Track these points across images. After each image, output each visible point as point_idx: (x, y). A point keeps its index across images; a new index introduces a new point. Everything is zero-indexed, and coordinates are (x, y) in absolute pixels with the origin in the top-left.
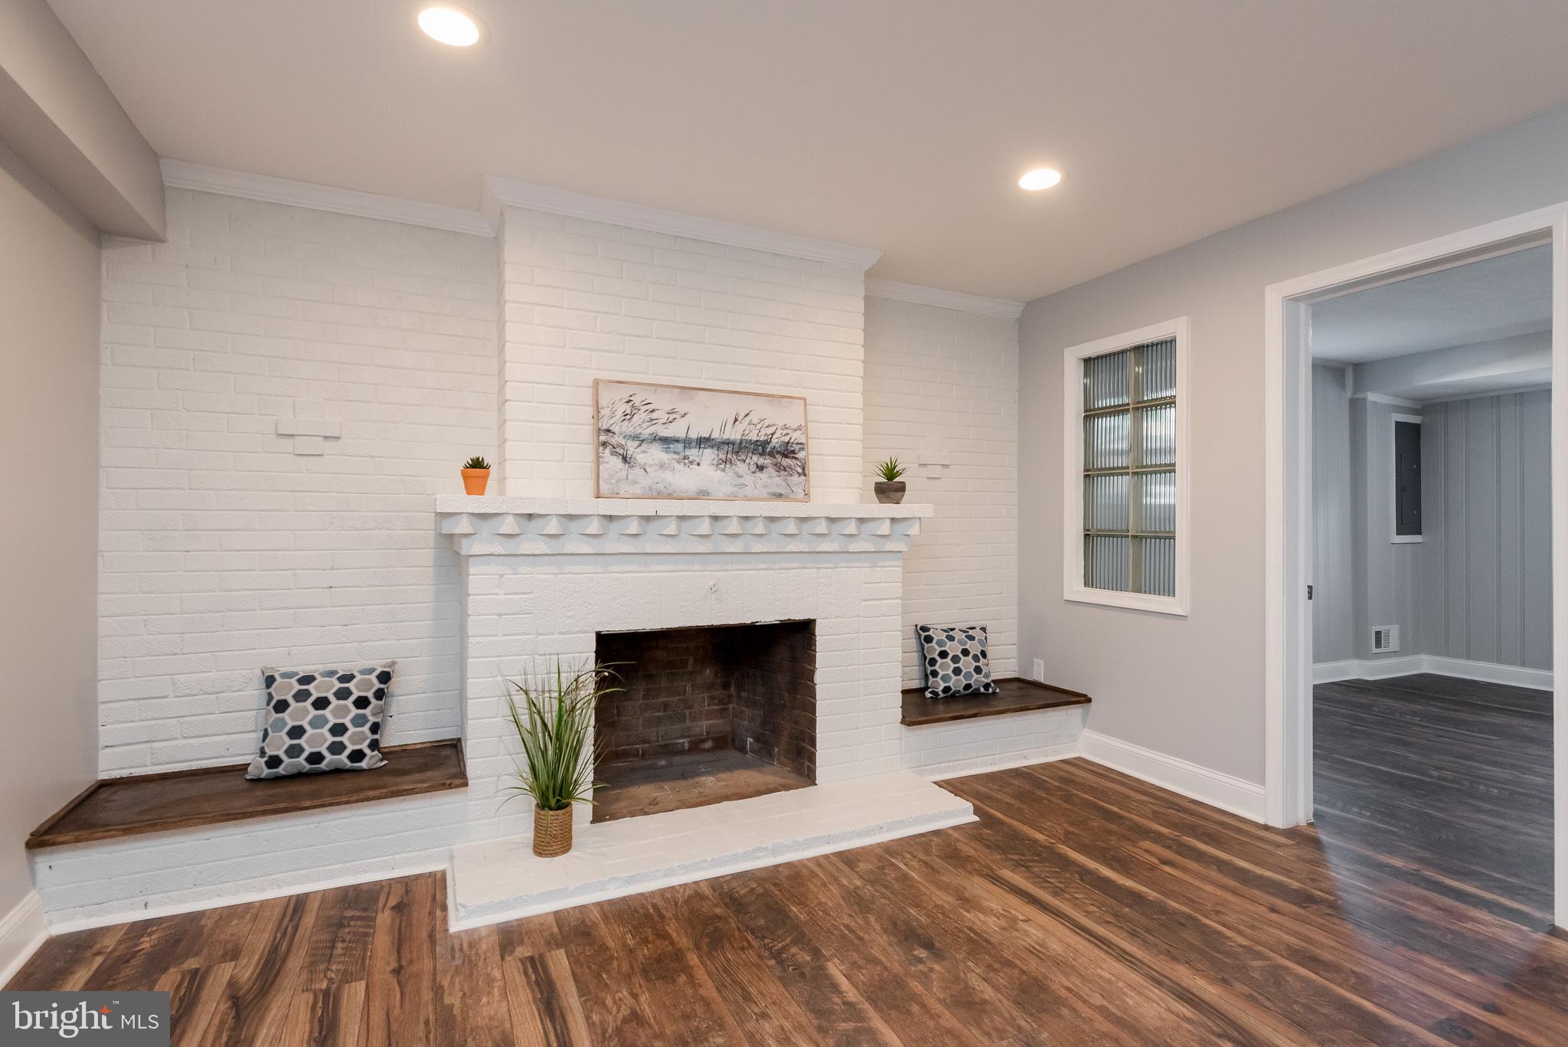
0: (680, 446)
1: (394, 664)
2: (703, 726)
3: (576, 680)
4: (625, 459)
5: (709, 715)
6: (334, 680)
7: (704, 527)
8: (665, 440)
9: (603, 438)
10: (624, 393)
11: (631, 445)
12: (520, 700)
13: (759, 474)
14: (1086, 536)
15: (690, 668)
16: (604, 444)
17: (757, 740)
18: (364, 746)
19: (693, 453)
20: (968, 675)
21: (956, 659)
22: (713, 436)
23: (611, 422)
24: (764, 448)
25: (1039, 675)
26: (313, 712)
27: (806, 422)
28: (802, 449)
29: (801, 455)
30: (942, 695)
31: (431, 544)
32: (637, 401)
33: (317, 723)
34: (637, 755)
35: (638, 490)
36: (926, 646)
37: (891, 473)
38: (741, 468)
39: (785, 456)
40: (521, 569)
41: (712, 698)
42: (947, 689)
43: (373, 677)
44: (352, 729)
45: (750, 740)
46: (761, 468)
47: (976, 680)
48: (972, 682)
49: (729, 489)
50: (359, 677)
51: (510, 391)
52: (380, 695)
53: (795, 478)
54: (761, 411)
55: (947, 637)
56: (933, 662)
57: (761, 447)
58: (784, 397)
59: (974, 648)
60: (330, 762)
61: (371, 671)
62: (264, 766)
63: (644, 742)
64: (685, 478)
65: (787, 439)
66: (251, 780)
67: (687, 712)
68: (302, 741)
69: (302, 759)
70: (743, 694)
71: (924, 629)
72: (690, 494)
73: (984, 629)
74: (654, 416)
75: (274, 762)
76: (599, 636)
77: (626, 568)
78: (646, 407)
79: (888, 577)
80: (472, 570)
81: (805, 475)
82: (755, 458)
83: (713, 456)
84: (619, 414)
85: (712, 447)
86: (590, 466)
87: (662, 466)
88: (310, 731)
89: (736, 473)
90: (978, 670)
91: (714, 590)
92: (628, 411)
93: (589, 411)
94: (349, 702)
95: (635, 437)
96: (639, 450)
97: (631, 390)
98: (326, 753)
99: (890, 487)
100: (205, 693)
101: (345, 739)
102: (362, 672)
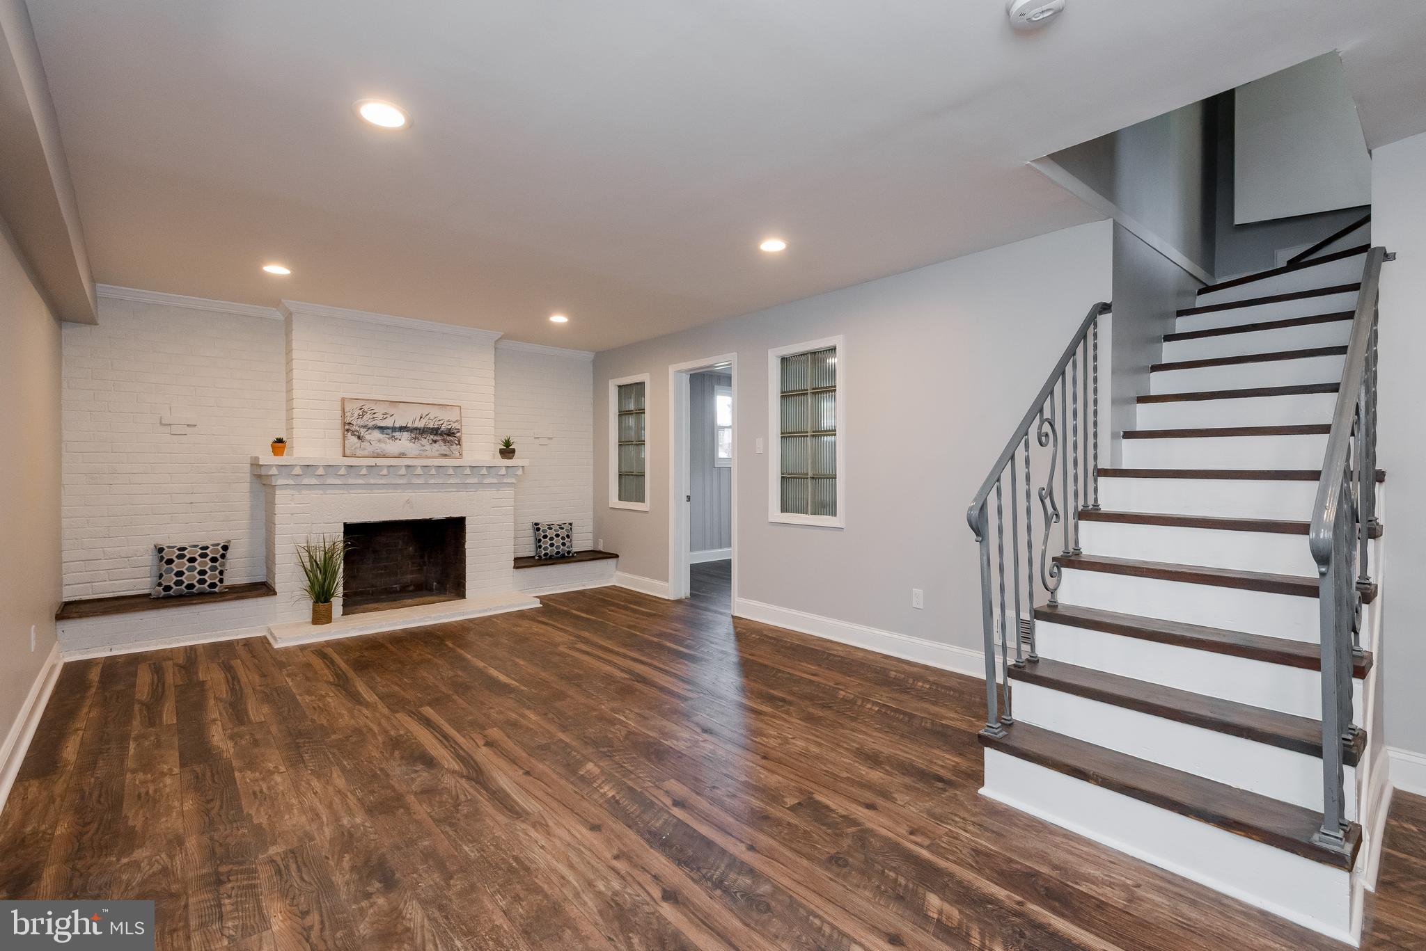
0: (390, 431)
1: (230, 541)
2: (409, 578)
3: (334, 545)
4: (359, 438)
5: (412, 573)
6: (198, 549)
7: (403, 471)
8: (381, 428)
9: (347, 427)
10: (360, 404)
11: (363, 431)
12: (305, 555)
13: (435, 445)
14: (620, 475)
15: (400, 547)
16: (348, 430)
17: (439, 583)
18: (216, 581)
19: (397, 434)
20: (558, 547)
21: (551, 539)
22: (408, 426)
23: (351, 419)
24: (437, 432)
25: (601, 548)
26: (188, 564)
27: (461, 417)
28: (459, 432)
29: (458, 435)
30: (543, 558)
31: (248, 480)
32: (366, 408)
33: (191, 569)
34: (369, 594)
35: (366, 453)
36: (537, 533)
37: (507, 444)
38: (424, 441)
39: (449, 435)
40: (303, 492)
41: (413, 563)
42: (546, 554)
43: (219, 547)
44: (209, 573)
45: (435, 583)
46: (435, 442)
47: (562, 550)
48: (560, 550)
49: (417, 452)
50: (211, 547)
51: (296, 403)
52: (223, 556)
53: (455, 446)
54: (434, 413)
55: (548, 528)
56: (540, 541)
57: (436, 431)
58: (448, 405)
59: (563, 533)
60: (199, 588)
61: (218, 545)
62: (162, 590)
63: (373, 586)
64: (392, 447)
65: (450, 427)
66: (154, 598)
67: (399, 571)
68: (183, 578)
69: (183, 587)
70: (432, 560)
71: (536, 524)
72: (396, 455)
73: (571, 524)
74: (375, 416)
75: (168, 588)
76: (345, 524)
77: (360, 491)
78: (371, 412)
79: (507, 496)
80: (277, 492)
81: (460, 445)
82: (432, 437)
83: (408, 436)
84: (356, 415)
85: (407, 431)
86: (340, 440)
87: (379, 441)
88: (187, 573)
89: (421, 444)
90: (564, 544)
91: (408, 502)
92: (361, 414)
93: (340, 413)
94: (207, 559)
95: (364, 427)
96: (367, 433)
97: (361, 403)
98: (196, 584)
99: (507, 451)
100: (122, 558)
101: (206, 577)
102: (213, 545)
